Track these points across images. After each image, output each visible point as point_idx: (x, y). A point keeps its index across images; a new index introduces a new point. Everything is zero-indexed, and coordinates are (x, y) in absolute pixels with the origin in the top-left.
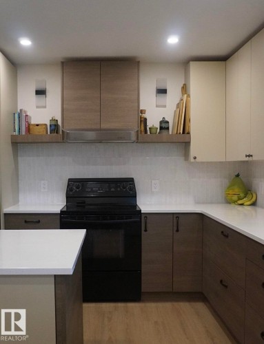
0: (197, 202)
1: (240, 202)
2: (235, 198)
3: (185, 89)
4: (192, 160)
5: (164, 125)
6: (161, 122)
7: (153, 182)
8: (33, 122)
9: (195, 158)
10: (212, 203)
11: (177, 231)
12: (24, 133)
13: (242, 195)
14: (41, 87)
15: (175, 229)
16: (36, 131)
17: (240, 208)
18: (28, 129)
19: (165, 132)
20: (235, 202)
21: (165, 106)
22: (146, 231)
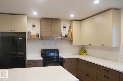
0: (74, 55)
1: (83, 54)
2: (82, 53)
3: (70, 27)
4: (73, 45)
5: (66, 36)
6: (65, 35)
7: (63, 50)
8: (32, 34)
9: (74, 44)
10: (76, 55)
11: (72, 62)
13: (84, 53)
16: (33, 37)
17: (84, 56)
18: (31, 36)
19: (66, 38)
20: (82, 54)
21: (65, 31)
22: (64, 63)
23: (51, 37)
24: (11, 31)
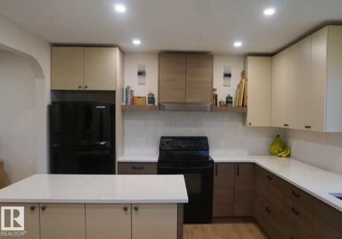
0: (251, 154)
1: (279, 154)
2: (276, 151)
3: (244, 74)
4: (248, 125)
5: (229, 100)
6: (227, 98)
7: (221, 139)
8: (136, 95)
9: (250, 124)
10: (260, 155)
11: (238, 174)
12: (129, 103)
13: (281, 150)
14: (141, 69)
15: (236, 173)
16: (138, 102)
17: (279, 159)
18: (133, 100)
19: (229, 105)
20: (276, 154)
21: (230, 86)
22: (216, 174)
23: (185, 103)
24: (80, 87)
